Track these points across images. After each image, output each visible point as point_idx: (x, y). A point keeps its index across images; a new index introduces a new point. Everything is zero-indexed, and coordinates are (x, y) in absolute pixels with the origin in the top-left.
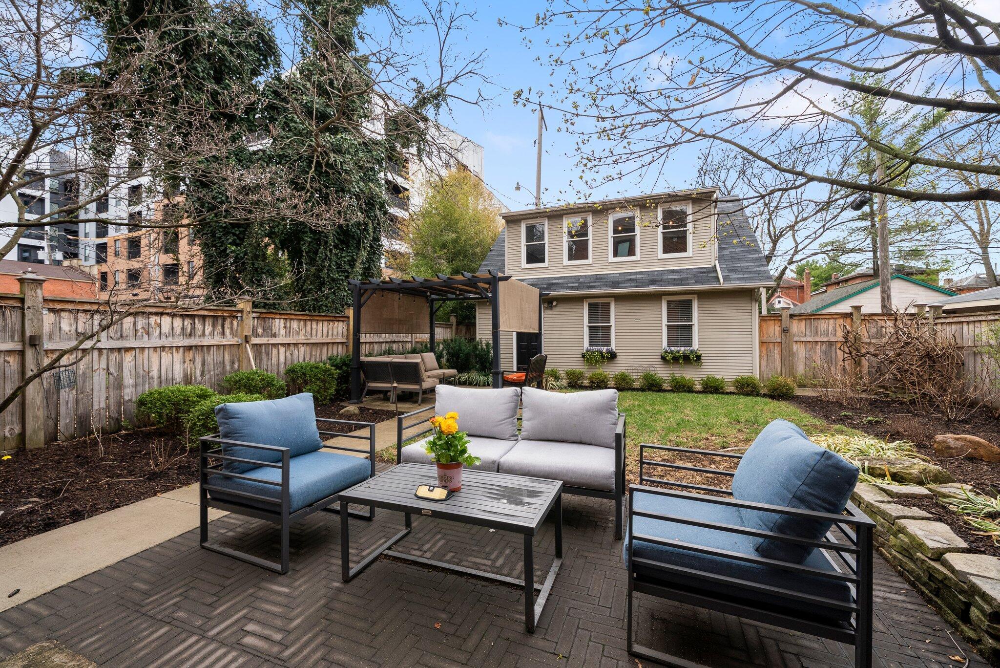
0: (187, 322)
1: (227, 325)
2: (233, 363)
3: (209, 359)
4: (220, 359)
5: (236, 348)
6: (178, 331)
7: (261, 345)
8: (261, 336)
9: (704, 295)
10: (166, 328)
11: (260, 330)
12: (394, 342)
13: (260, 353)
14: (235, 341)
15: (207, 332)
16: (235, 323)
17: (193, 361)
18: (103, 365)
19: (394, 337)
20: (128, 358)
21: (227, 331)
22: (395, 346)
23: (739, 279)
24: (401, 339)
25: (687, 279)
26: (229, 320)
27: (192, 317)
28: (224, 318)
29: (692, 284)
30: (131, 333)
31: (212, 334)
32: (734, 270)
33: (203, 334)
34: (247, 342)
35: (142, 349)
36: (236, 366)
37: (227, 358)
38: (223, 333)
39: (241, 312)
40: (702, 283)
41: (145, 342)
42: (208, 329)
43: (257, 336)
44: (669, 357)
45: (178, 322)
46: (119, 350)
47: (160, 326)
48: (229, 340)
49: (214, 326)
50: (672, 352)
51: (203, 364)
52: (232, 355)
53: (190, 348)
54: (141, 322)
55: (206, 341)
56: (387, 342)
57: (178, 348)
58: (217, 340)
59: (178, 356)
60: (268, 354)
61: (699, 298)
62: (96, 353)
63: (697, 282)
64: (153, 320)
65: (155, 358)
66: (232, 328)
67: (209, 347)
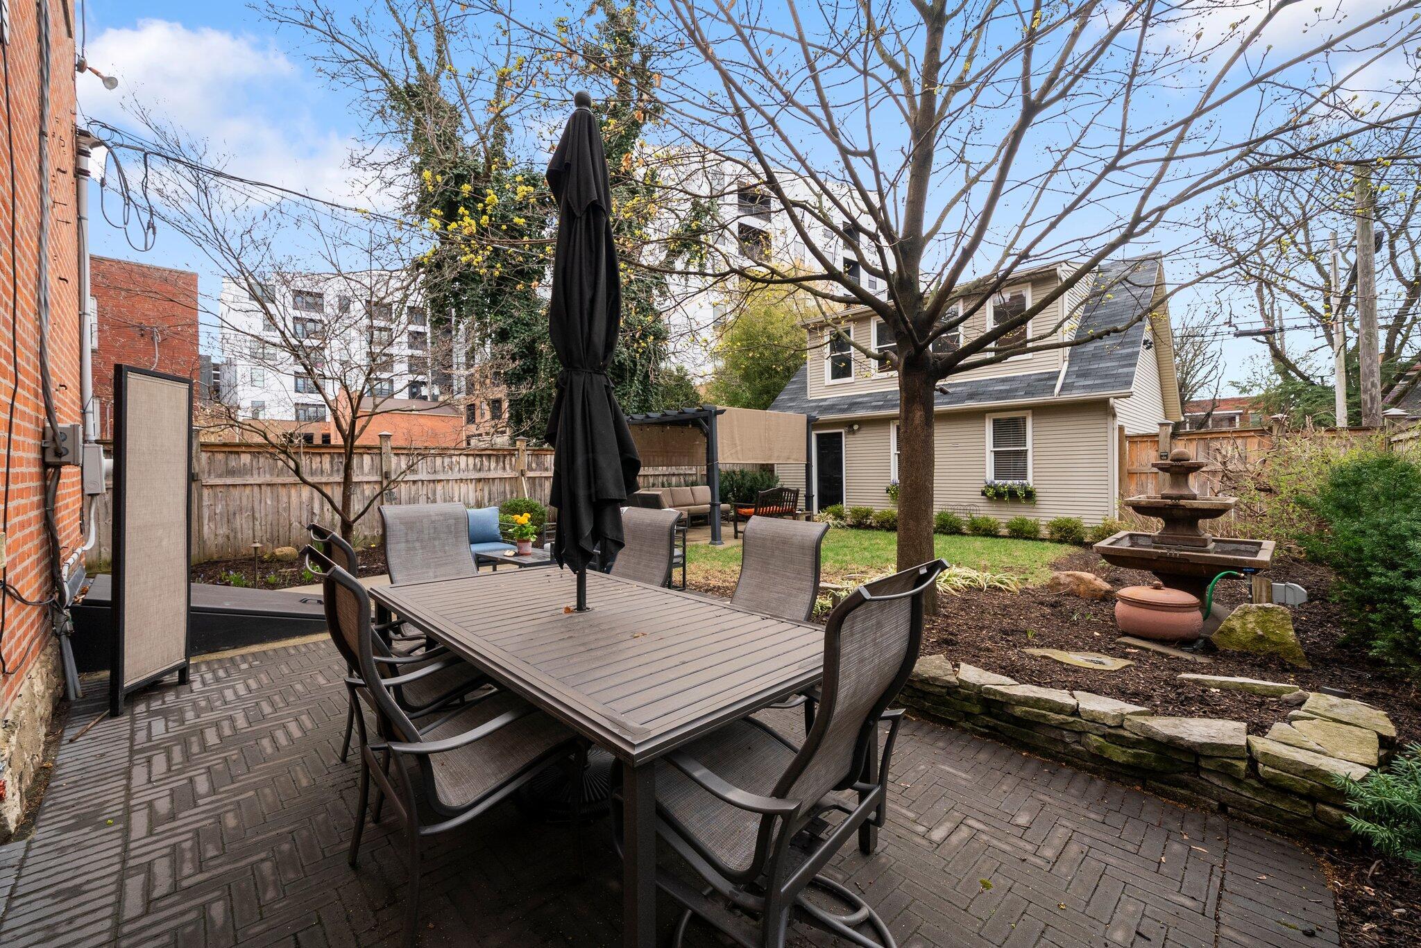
0: (478, 460)
1: (507, 461)
2: (512, 493)
3: (494, 489)
4: (502, 489)
5: (514, 481)
6: (471, 467)
7: (535, 478)
8: (535, 470)
9: (1042, 411)
10: (463, 465)
11: (534, 465)
12: (674, 475)
13: (534, 484)
14: (512, 474)
15: (492, 467)
16: (513, 459)
17: (482, 490)
18: (425, 492)
19: (673, 470)
20: (439, 487)
21: (508, 467)
22: (674, 480)
23: (1084, 387)
24: (682, 472)
25: (1016, 390)
26: (508, 458)
27: (481, 456)
28: (505, 456)
29: (1022, 397)
30: (441, 469)
31: (496, 469)
32: (1083, 375)
33: (489, 470)
34: (523, 475)
35: (448, 480)
36: (515, 495)
37: (508, 488)
38: (504, 468)
39: (518, 450)
40: (1032, 394)
41: (450, 476)
42: (493, 465)
43: (532, 470)
44: (991, 492)
45: (471, 460)
46: (434, 481)
47: (459, 463)
48: (509, 473)
49: (497, 462)
50: (995, 487)
51: (490, 494)
52: (511, 486)
53: (479, 480)
54: (447, 460)
55: (492, 475)
56: (664, 475)
57: (471, 480)
58: (500, 474)
59: (472, 486)
60: (541, 486)
61: (1034, 415)
62: (420, 483)
63: (1028, 394)
64: (454, 458)
65: (456, 487)
66: (511, 464)
67: (494, 479)
